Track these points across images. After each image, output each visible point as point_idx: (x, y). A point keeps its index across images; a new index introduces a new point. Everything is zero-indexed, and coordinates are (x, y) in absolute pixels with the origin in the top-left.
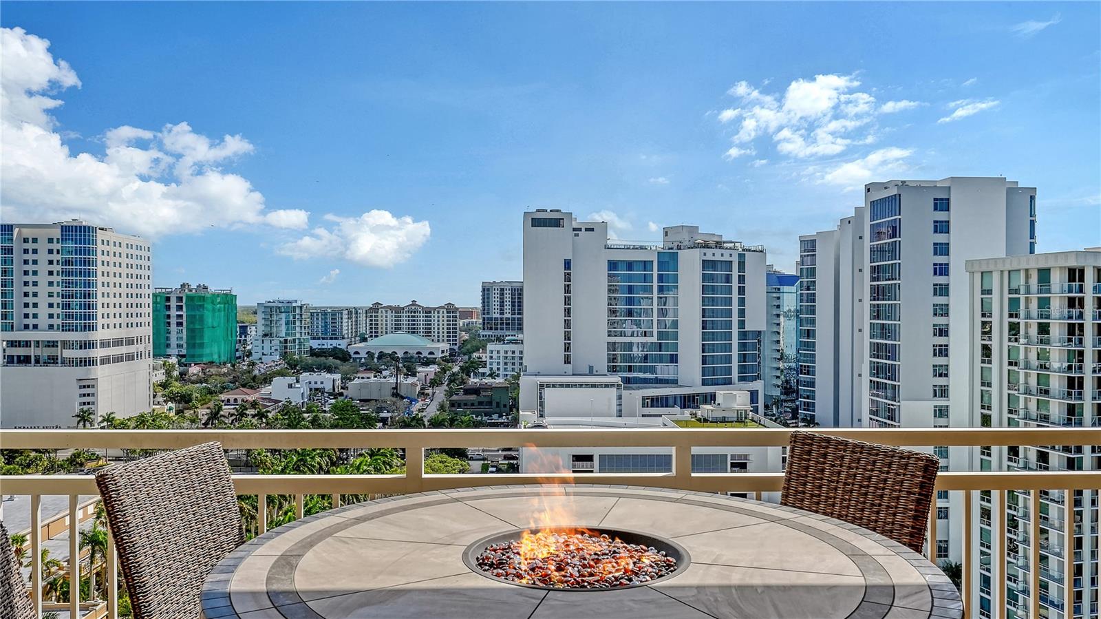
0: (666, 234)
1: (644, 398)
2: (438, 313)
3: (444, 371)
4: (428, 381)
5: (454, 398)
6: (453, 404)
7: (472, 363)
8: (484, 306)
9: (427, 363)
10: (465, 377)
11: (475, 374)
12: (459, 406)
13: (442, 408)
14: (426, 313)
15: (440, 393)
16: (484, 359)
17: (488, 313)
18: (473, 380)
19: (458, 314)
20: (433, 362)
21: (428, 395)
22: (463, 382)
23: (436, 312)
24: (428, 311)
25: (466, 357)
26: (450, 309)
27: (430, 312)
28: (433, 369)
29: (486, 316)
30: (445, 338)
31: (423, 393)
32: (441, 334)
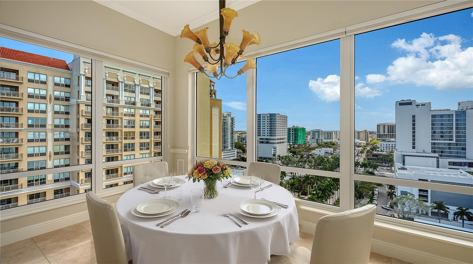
0: (459, 104)
1: (449, 162)
2: (362, 132)
3: (364, 149)
4: (359, 152)
5: (369, 157)
6: (368, 159)
7: (374, 147)
8: (378, 131)
9: (359, 147)
10: (372, 151)
11: (375, 151)
12: (371, 160)
13: (365, 160)
15: (364, 155)
16: (378, 146)
17: (379, 133)
18: (375, 152)
19: (368, 133)
20: (361, 146)
21: (360, 156)
22: (371, 153)
25: (372, 146)
26: (366, 132)
27: (359, 132)
28: (361, 148)
29: (378, 133)
30: (364, 140)
31: (358, 155)
32: (363, 139)
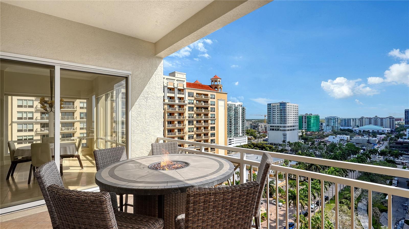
2: (386, 119)
3: (388, 137)
4: (381, 139)
5: (391, 145)
6: (391, 147)
7: (400, 134)
8: (406, 117)
9: (381, 134)
10: (396, 139)
11: (401, 138)
12: (394, 147)
13: (386, 147)
14: (381, 119)
15: (386, 143)
16: (405, 134)
17: (408, 119)
18: (400, 140)
19: (394, 120)
20: (384, 134)
21: (381, 143)
22: (395, 140)
23: (385, 119)
24: (382, 119)
25: (397, 133)
26: (391, 118)
27: (383, 119)
28: (383, 136)
29: (407, 120)
30: (389, 127)
31: (379, 143)
32: (387, 126)
